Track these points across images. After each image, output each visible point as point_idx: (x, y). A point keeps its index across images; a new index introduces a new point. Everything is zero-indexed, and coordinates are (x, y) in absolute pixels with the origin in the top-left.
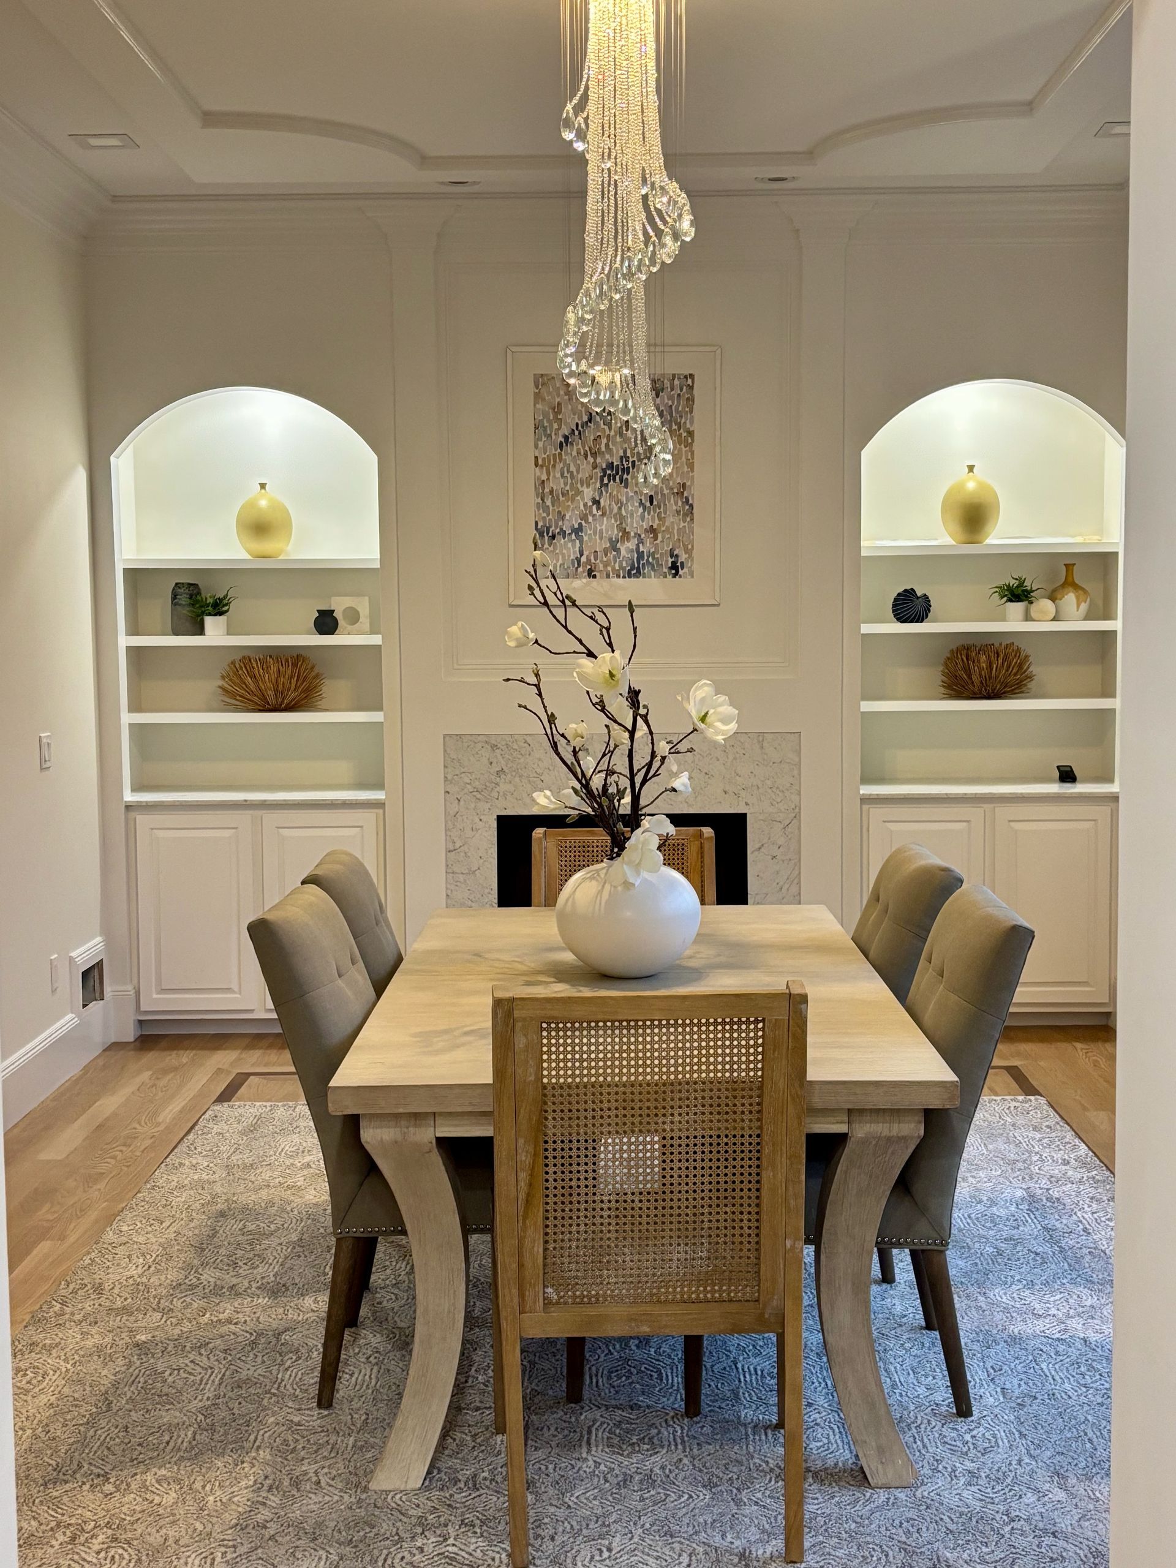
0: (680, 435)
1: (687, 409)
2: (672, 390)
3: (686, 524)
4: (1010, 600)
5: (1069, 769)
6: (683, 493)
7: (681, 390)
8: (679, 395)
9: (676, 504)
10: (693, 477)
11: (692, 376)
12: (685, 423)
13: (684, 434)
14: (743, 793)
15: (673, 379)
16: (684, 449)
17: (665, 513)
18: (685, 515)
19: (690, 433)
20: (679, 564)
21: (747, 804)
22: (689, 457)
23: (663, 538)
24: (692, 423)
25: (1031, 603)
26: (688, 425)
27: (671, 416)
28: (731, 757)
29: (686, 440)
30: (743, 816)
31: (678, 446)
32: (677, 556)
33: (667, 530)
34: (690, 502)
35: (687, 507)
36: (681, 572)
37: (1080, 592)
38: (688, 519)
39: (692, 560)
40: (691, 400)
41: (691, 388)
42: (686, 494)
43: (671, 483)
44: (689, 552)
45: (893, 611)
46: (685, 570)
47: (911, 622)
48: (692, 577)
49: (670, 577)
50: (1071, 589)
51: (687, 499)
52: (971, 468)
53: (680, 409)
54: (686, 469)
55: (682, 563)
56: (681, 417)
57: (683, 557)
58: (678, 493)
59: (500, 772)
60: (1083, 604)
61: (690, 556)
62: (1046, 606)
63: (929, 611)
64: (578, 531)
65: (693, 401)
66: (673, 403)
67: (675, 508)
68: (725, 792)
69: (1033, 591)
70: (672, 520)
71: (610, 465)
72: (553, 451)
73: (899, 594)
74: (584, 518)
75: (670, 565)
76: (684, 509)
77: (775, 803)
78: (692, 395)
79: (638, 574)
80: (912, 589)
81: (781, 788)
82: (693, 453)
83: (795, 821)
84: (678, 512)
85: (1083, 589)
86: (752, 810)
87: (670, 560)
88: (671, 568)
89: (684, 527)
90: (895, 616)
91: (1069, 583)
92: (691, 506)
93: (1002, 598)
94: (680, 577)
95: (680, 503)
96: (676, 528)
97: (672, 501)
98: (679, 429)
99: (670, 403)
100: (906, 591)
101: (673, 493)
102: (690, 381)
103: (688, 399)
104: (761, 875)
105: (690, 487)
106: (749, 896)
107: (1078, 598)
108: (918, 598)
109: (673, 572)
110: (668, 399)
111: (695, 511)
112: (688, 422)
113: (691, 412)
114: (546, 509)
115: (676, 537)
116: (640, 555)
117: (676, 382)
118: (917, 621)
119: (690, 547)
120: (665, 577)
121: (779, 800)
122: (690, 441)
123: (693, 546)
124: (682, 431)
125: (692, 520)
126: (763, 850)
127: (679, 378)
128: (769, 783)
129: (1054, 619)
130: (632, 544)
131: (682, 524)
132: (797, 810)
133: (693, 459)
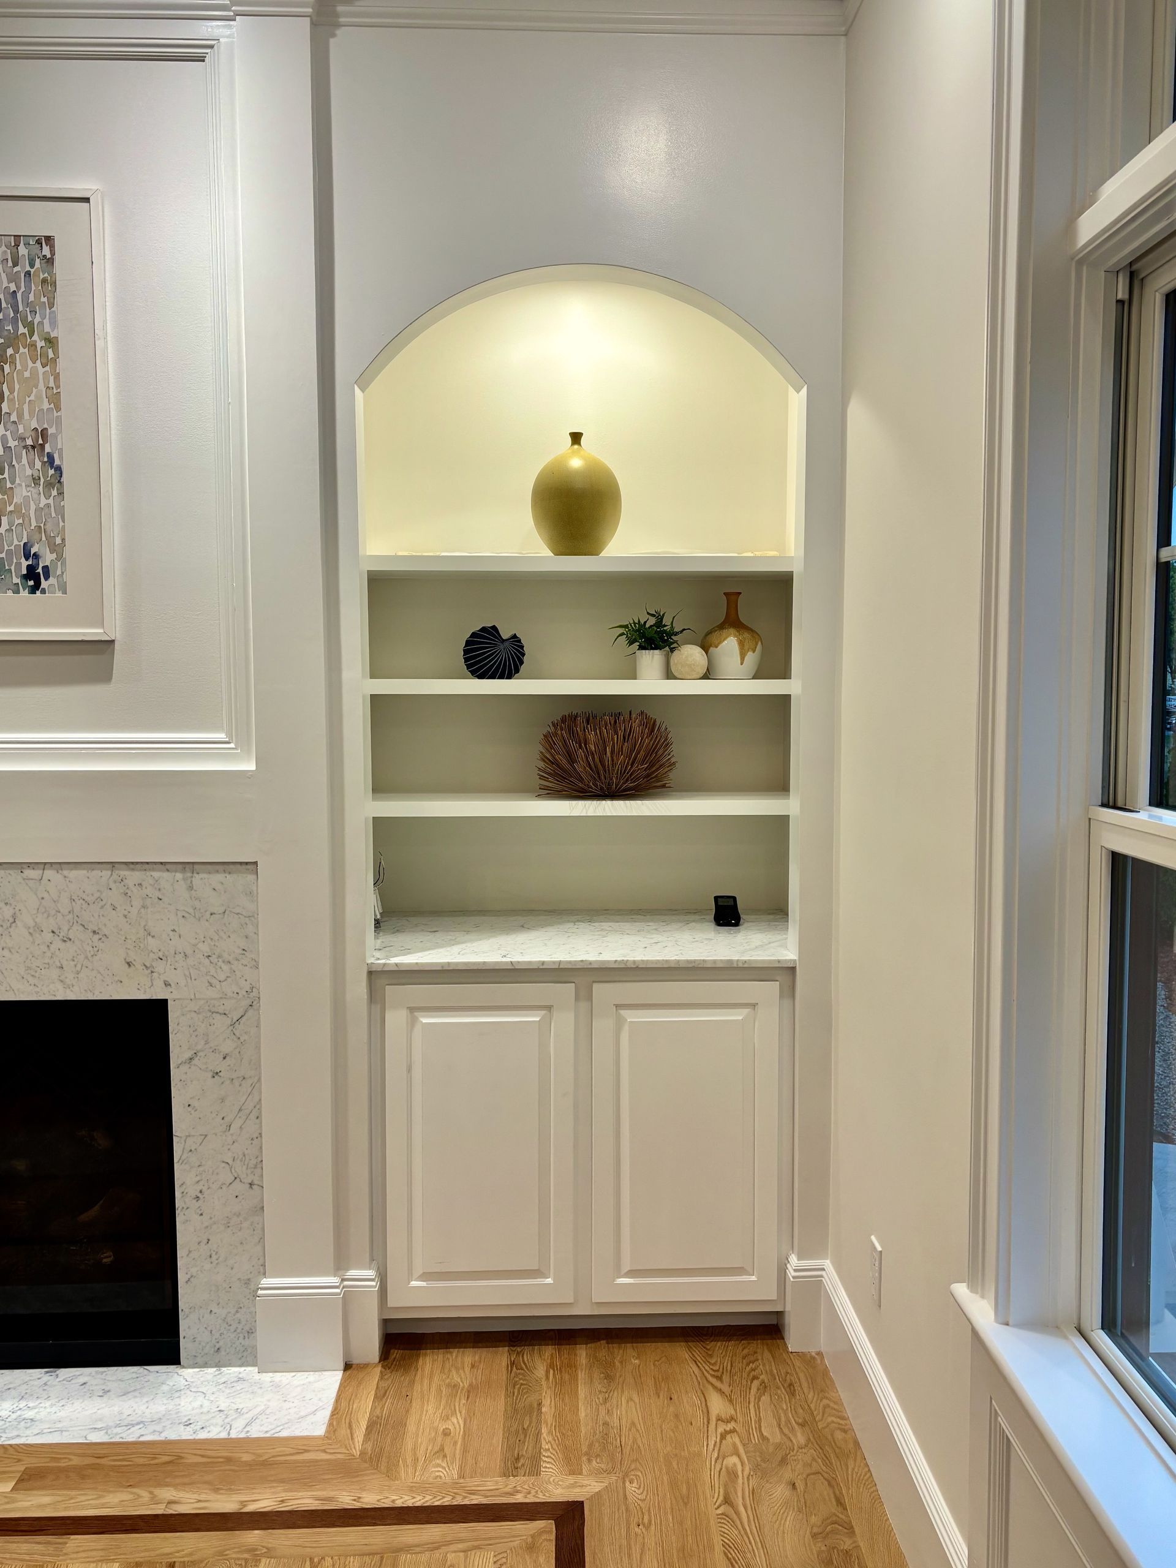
0: (33, 345)
1: (45, 300)
2: (15, 264)
3: (51, 501)
4: (641, 648)
5: (731, 903)
6: (42, 446)
7: (32, 265)
8: (28, 274)
9: (32, 465)
10: (59, 418)
11: (49, 240)
12: (41, 323)
13: (40, 344)
14: (160, 967)
15: (17, 245)
16: (41, 370)
17: (13, 482)
18: (49, 485)
19: (51, 342)
20: (40, 570)
21: (167, 984)
22: (52, 384)
23: (11, 524)
24: (54, 323)
25: (672, 650)
26: (47, 328)
27: (16, 311)
28: (137, 903)
29: (44, 355)
30: (162, 1005)
31: (30, 364)
32: (36, 556)
33: (17, 511)
34: (57, 462)
35: (51, 472)
36: (44, 584)
37: (746, 635)
38: (54, 493)
39: (64, 564)
40: (50, 284)
41: (50, 261)
42: (48, 449)
43: (21, 430)
44: (58, 549)
45: (466, 660)
46: (52, 580)
47: (492, 677)
48: (65, 592)
49: (24, 593)
50: (732, 630)
51: (51, 458)
52: (576, 438)
53: (31, 298)
54: (46, 405)
55: (46, 569)
56: (34, 312)
57: (47, 558)
58: (33, 447)
60: (750, 653)
61: (60, 557)
62: (691, 654)
63: (522, 663)
65: (54, 284)
66: (19, 288)
67: (29, 472)
68: (129, 964)
69: (676, 634)
70: (25, 493)
73: (474, 635)
75: (24, 572)
76: (45, 475)
77: (213, 981)
78: (51, 273)
80: (494, 628)
81: (226, 956)
82: (57, 377)
83: (250, 1012)
84: (36, 480)
85: (752, 631)
86: (175, 995)
87: (25, 564)
88: (26, 577)
89: (48, 506)
90: (468, 667)
91: (732, 621)
92: (59, 469)
93: (631, 643)
94: (43, 592)
95: (38, 465)
96: (33, 507)
97: (24, 461)
98: (31, 334)
99: (13, 287)
100: (484, 629)
101: (25, 447)
102: (46, 251)
103: (44, 281)
104: (195, 1103)
105: (55, 436)
106: (175, 1139)
107: (741, 644)
108: (503, 641)
109: (31, 583)
110: (10, 281)
111: (64, 479)
112: (46, 322)
113: (51, 306)
115: (34, 524)
117: (23, 250)
118: (501, 677)
119: (58, 541)
120: (17, 592)
121: (222, 977)
122: (51, 355)
123: (63, 540)
124: (35, 337)
125: (61, 493)
126: (195, 1061)
127: (27, 244)
128: (205, 948)
129: (706, 676)
131: (43, 501)
132: (255, 993)
133: (58, 387)
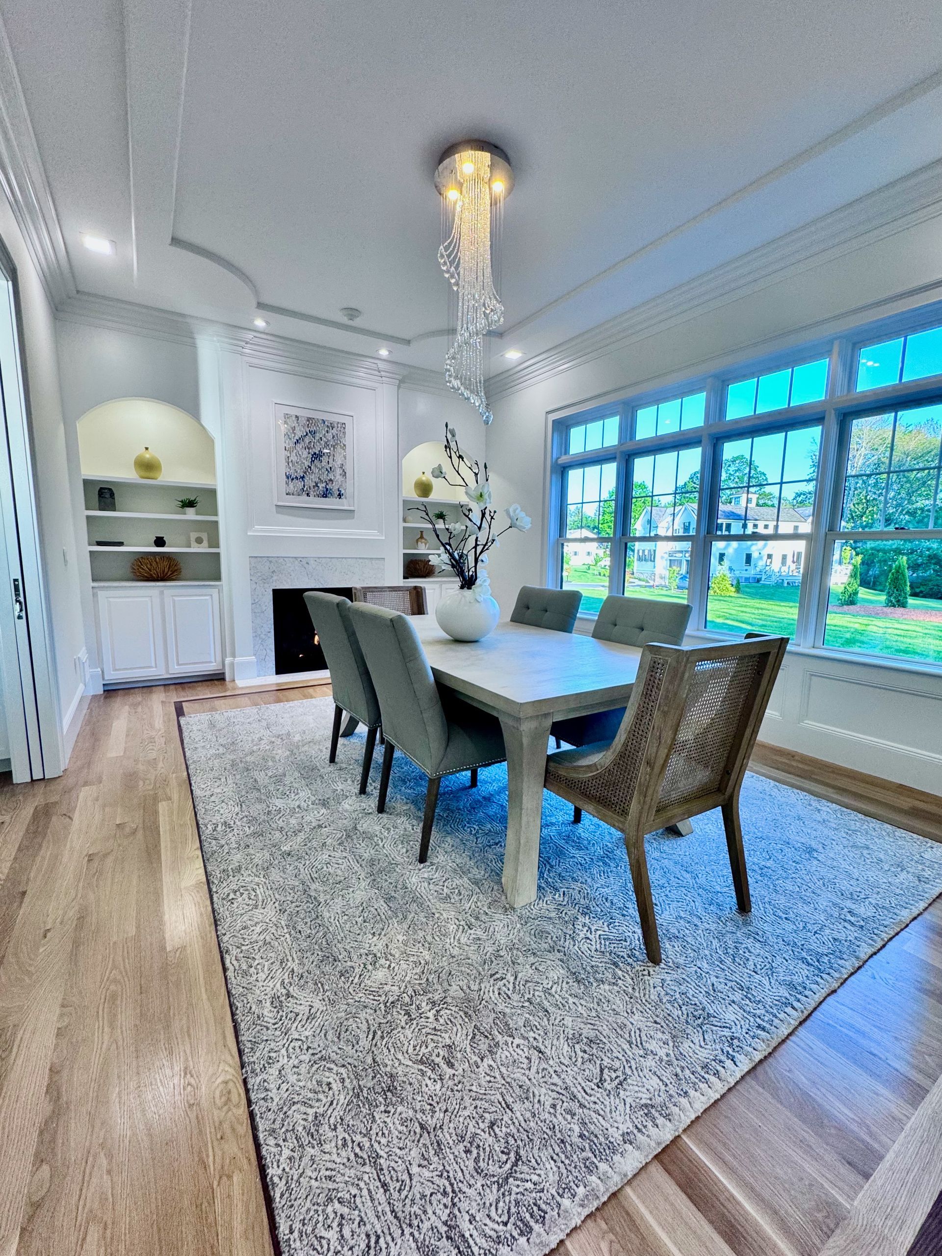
1: (343, 436)
2: (338, 428)
3: (344, 479)
6: (342, 467)
8: (340, 430)
10: (346, 462)
11: (345, 424)
12: (343, 441)
13: (342, 445)
16: (342, 451)
17: (336, 474)
18: (344, 476)
19: (345, 446)
20: (341, 494)
22: (345, 454)
23: (335, 483)
24: (345, 441)
28: (361, 567)
29: (343, 448)
32: (340, 491)
33: (337, 480)
34: (345, 471)
35: (344, 473)
36: (342, 497)
39: (346, 493)
40: (344, 433)
41: (345, 428)
44: (345, 490)
46: (344, 496)
48: (346, 499)
49: (338, 499)
53: (341, 436)
54: (343, 459)
55: (343, 494)
56: (341, 439)
57: (343, 492)
58: (340, 467)
59: (273, 572)
64: (303, 478)
66: (338, 433)
67: (339, 473)
68: (359, 580)
70: (338, 477)
71: (315, 454)
72: (292, 445)
74: (305, 473)
75: (338, 494)
78: (345, 431)
79: (326, 497)
84: (341, 474)
87: (338, 492)
92: (346, 473)
94: (342, 499)
95: (341, 471)
96: (340, 480)
97: (338, 470)
98: (341, 443)
102: (344, 426)
105: (345, 465)
109: (339, 497)
110: (336, 431)
111: (347, 475)
113: (345, 438)
114: (290, 468)
115: (340, 484)
116: (327, 490)
117: (339, 425)
120: (336, 499)
122: (345, 448)
123: (346, 488)
125: (346, 478)
128: (374, 576)
130: (324, 485)
131: (342, 479)
